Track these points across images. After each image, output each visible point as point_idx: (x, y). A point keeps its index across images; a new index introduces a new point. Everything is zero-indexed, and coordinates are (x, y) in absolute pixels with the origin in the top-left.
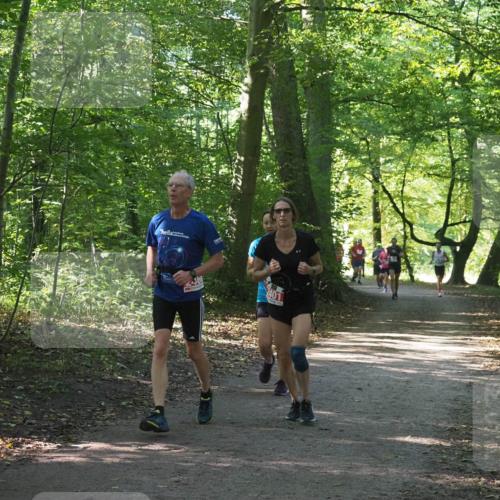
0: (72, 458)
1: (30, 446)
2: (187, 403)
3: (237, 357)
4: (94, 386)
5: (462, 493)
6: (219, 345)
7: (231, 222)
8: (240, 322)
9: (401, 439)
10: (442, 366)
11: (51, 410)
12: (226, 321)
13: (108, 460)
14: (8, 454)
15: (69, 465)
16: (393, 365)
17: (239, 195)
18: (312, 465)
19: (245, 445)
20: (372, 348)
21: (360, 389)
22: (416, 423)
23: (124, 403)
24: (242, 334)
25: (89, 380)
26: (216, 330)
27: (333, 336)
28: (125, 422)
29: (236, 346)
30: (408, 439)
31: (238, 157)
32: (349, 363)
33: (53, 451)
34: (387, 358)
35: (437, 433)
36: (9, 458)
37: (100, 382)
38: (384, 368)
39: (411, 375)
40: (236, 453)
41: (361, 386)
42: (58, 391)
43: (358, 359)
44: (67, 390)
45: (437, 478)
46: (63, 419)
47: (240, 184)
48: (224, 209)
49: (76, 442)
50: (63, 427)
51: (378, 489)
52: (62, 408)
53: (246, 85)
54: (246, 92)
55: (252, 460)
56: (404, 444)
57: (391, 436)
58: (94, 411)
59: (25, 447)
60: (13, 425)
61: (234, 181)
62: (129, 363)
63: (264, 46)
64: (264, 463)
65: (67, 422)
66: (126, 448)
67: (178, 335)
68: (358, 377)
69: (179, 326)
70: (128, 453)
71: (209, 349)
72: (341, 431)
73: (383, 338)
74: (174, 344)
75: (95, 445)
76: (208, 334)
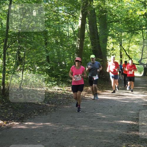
0: (23, 127)
1: (11, 123)
2: (60, 111)
4: (32, 106)
5: (137, 137)
6: (71, 94)
10: (137, 100)
11: (19, 113)
13: (33, 127)
14: (4, 126)
15: (22, 129)
16: (122, 100)
17: (78, 50)
18: (94, 129)
19: (75, 123)
20: (117, 95)
21: (111, 107)
22: (126, 117)
23: (40, 111)
25: (30, 104)
27: (105, 92)
28: (40, 116)
30: (124, 121)
31: (78, 39)
32: (109, 99)
33: (18, 125)
34: (121, 98)
35: (132, 120)
36: (4, 127)
37: (34, 105)
38: (119, 101)
39: (127, 103)
40: (71, 125)
41: (112, 106)
42: (21, 107)
43: (112, 98)
44: (24, 107)
45: (130, 133)
46: (22, 116)
47: (79, 47)
48: (74, 54)
49: (25, 122)
50: (22, 118)
51: (112, 136)
52: (22, 112)
53: (80, 17)
54: (80, 19)
55: (76, 128)
56: (122, 122)
57: (118, 121)
58: (31, 113)
59: (10, 124)
60: (7, 117)
61: (77, 46)
63: (84, 6)
64: (79, 128)
65: (23, 116)
66: (39, 124)
67: (59, 91)
68: (111, 103)
69: (60, 89)
70: (40, 125)
71: (68, 95)
72: (104, 119)
73: (120, 92)
74: (57, 94)
75: (30, 123)
76: (68, 91)
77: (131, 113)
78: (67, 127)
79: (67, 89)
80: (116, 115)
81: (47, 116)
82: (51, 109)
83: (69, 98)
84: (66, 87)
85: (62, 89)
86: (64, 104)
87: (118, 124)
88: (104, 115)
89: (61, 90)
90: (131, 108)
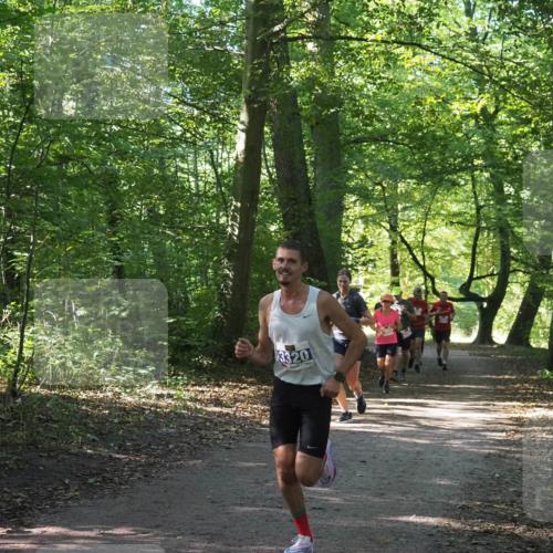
0: (22, 545)
2: (165, 479)
3: (227, 427)
4: (59, 461)
6: (209, 413)
7: (227, 275)
8: (235, 387)
9: (405, 519)
10: (459, 434)
11: (6, 489)
12: (220, 386)
16: (403, 434)
17: (236, 245)
19: (225, 527)
20: (382, 415)
21: (364, 462)
22: (422, 499)
23: (91, 481)
24: (236, 401)
25: (52, 454)
26: (207, 396)
28: (89, 502)
29: (228, 414)
30: (412, 518)
31: (234, 203)
32: (354, 433)
33: (2, 537)
35: (447, 512)
37: (67, 457)
38: (393, 437)
39: (422, 445)
40: (212, 537)
41: (365, 459)
42: (15, 467)
44: (27, 466)
46: (19, 500)
47: (236, 233)
48: (219, 261)
49: (30, 526)
50: (17, 508)
52: (19, 486)
53: (242, 123)
54: (242, 131)
55: (229, 545)
56: (407, 523)
57: (394, 516)
58: (55, 489)
61: (229, 229)
62: (101, 434)
63: (257, 78)
64: (244, 548)
65: (23, 503)
66: (86, 533)
67: (162, 403)
68: (363, 448)
69: (165, 392)
70: (88, 538)
71: (196, 418)
72: (338, 510)
73: (395, 404)
74: (156, 413)
75: (51, 530)
76: (196, 400)
77: (440, 485)
78: (197, 545)
79: (193, 395)
80: (383, 494)
81: (118, 500)
82: (134, 471)
83: (201, 429)
84: (189, 387)
85: (172, 392)
86: (181, 452)
87: (392, 531)
88: (336, 495)
89: (170, 396)
90: (437, 464)
